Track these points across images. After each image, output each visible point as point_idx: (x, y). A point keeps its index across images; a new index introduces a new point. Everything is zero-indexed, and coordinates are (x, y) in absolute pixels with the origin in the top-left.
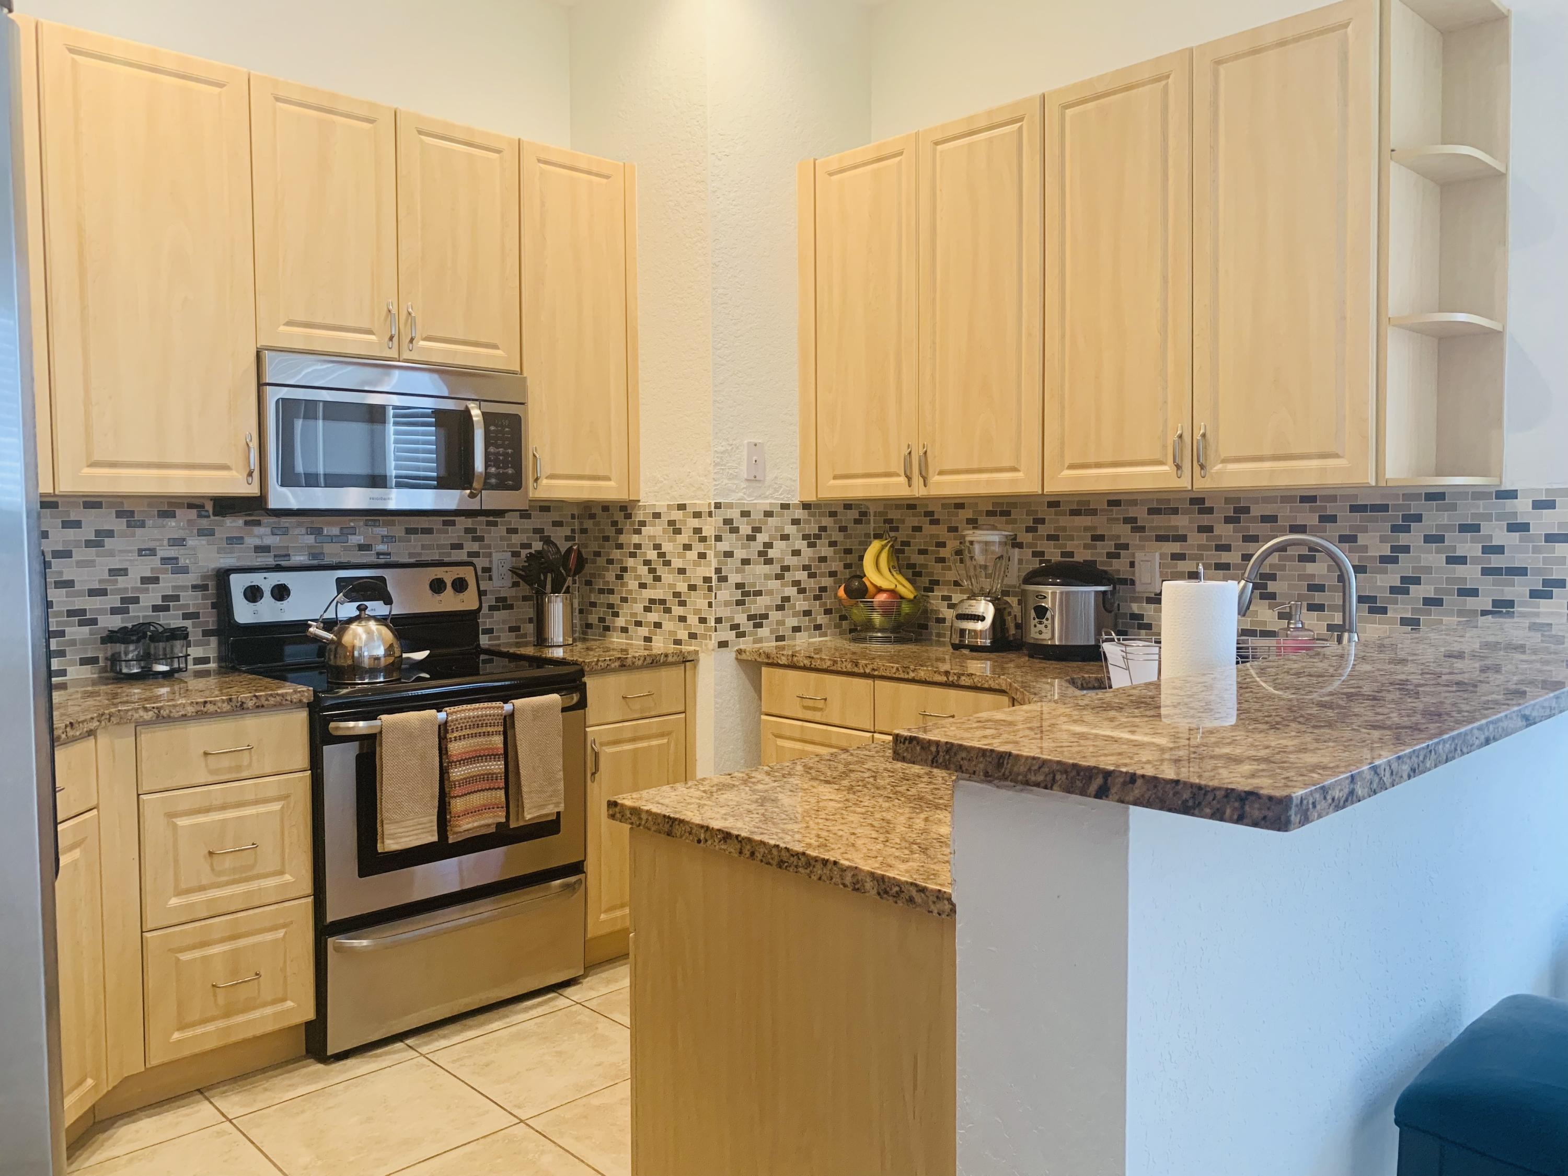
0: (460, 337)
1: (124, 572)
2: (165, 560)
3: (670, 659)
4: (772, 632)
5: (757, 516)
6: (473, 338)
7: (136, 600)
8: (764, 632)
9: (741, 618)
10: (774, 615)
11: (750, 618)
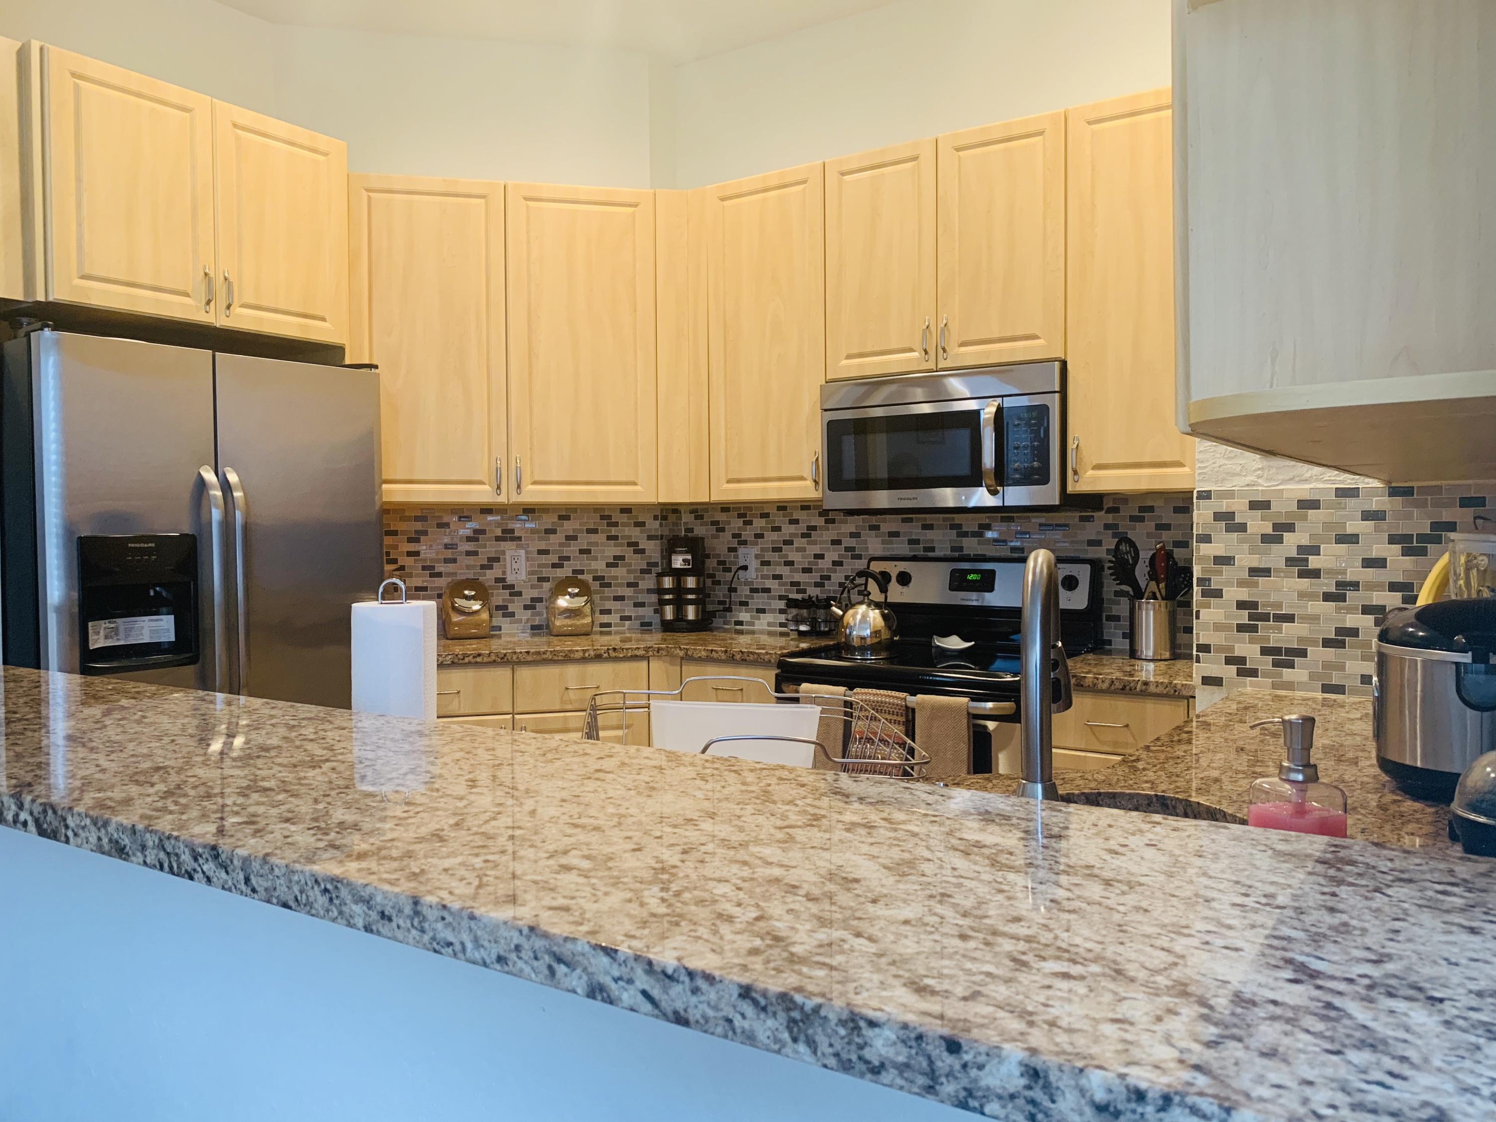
0: (996, 335)
1: (821, 556)
2: (847, 549)
3: (1152, 689)
4: (1312, 676)
5: (1283, 508)
6: (1008, 334)
7: (828, 578)
8: (1298, 674)
9: (1247, 649)
10: (1317, 653)
11: (1265, 651)
